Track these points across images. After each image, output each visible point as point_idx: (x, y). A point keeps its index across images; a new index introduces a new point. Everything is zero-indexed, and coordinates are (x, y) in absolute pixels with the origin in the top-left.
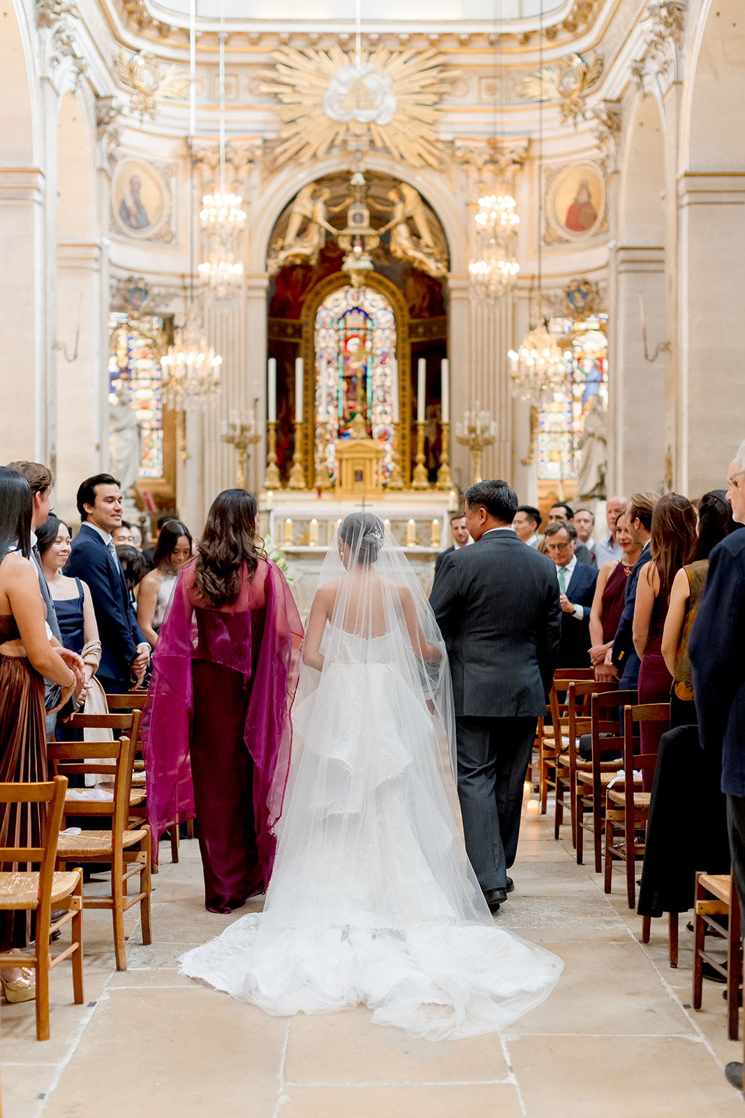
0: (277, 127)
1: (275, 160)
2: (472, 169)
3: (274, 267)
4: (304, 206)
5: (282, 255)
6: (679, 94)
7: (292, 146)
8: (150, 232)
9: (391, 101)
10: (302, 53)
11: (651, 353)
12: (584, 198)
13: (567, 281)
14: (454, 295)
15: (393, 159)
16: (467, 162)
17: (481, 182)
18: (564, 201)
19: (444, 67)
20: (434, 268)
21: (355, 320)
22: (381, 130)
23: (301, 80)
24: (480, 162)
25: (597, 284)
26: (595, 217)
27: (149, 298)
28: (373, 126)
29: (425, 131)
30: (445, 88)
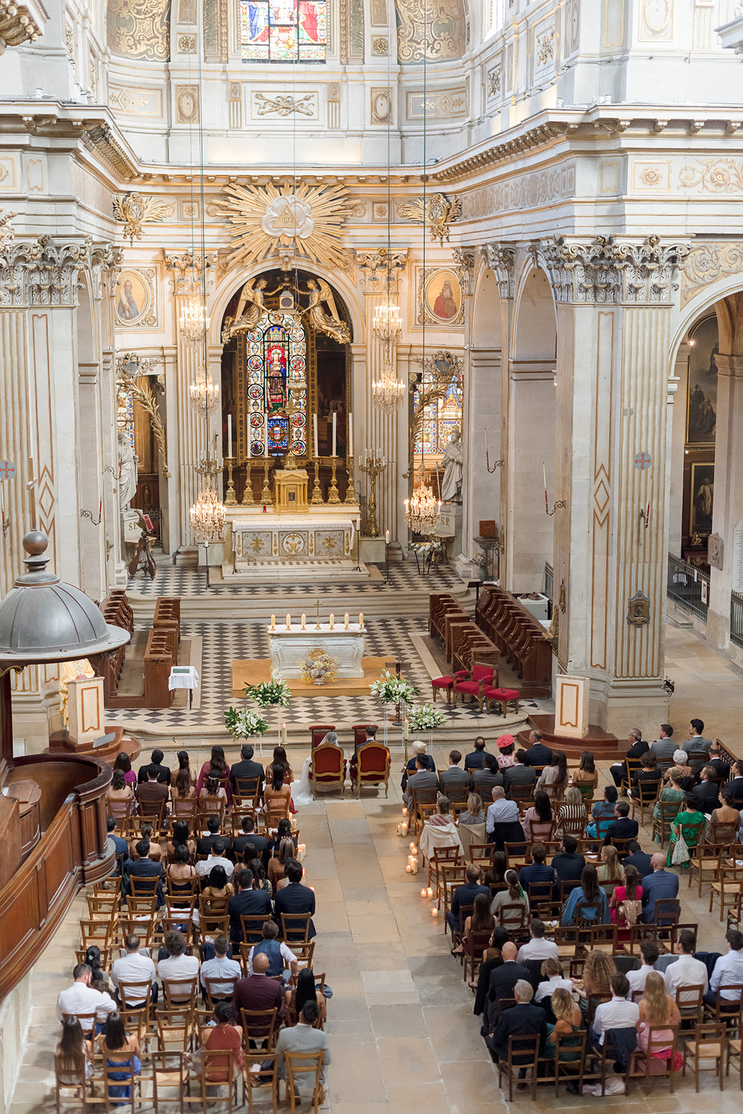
0: (229, 239)
1: (227, 264)
2: (368, 271)
3: (226, 340)
4: (247, 295)
5: (233, 329)
6: (510, 306)
7: (239, 254)
8: (139, 319)
9: (310, 222)
10: (245, 187)
11: (492, 466)
12: (447, 294)
13: (435, 351)
14: (356, 358)
15: (313, 262)
16: (365, 266)
17: (374, 279)
18: (434, 293)
19: (348, 196)
20: (340, 337)
21: (276, 335)
22: (302, 241)
23: (245, 207)
24: (374, 265)
25: (456, 358)
26: (456, 311)
27: (140, 367)
28: (297, 239)
29: (334, 243)
30: (349, 212)
